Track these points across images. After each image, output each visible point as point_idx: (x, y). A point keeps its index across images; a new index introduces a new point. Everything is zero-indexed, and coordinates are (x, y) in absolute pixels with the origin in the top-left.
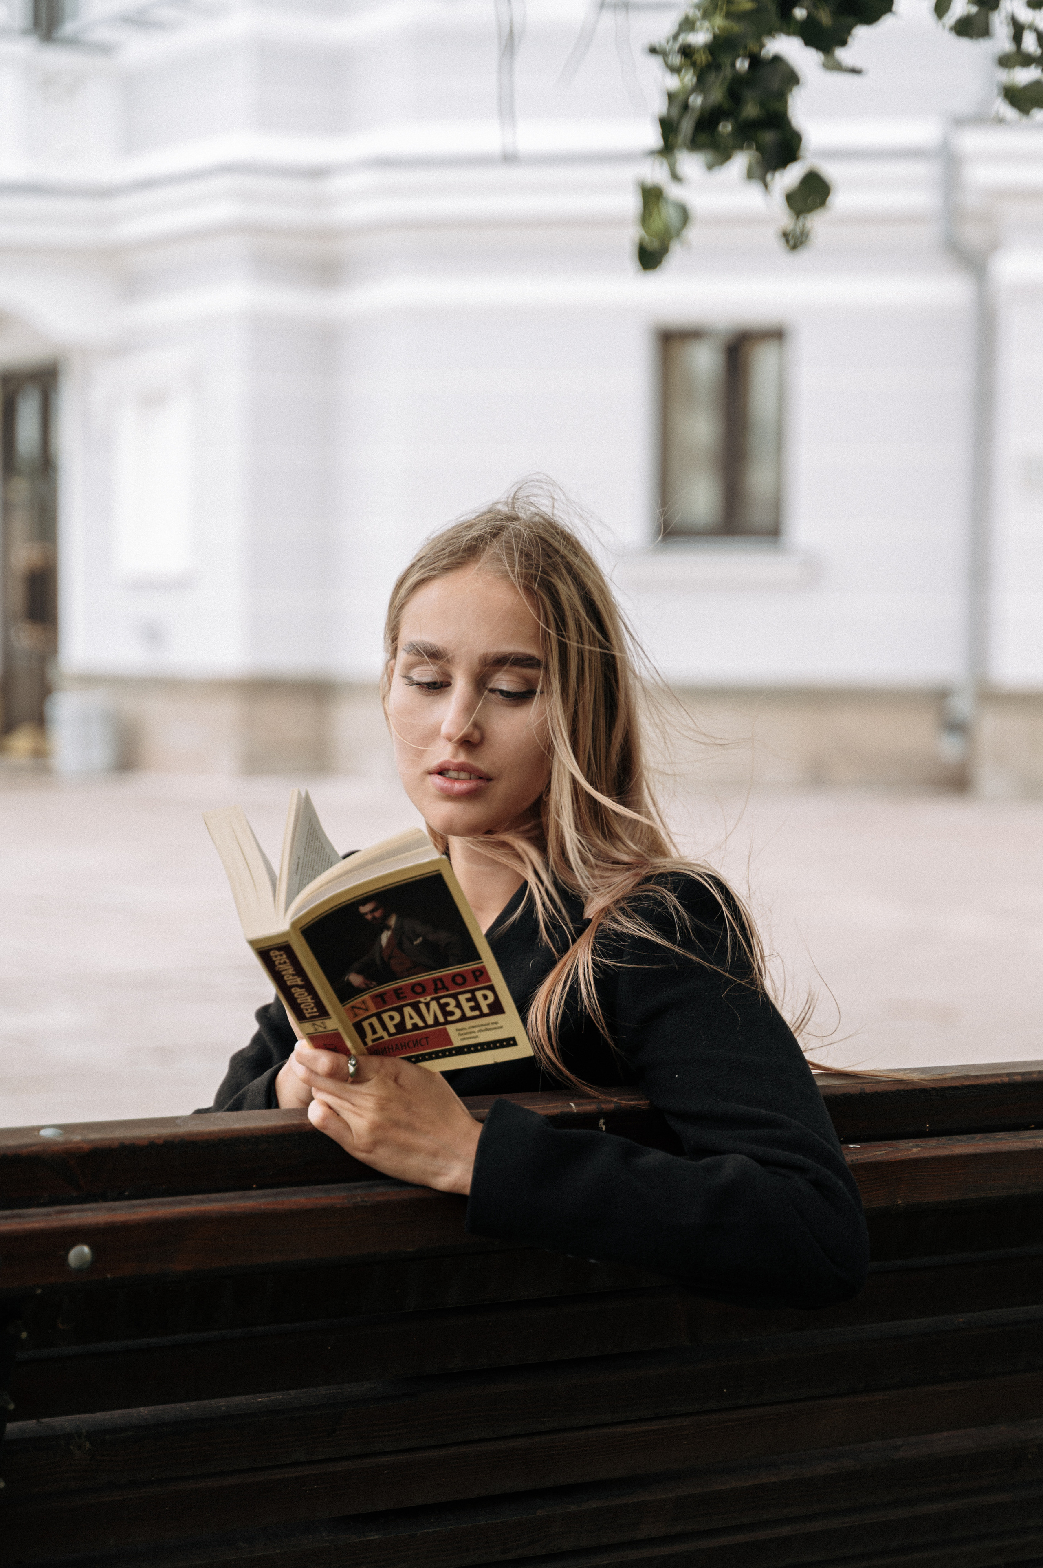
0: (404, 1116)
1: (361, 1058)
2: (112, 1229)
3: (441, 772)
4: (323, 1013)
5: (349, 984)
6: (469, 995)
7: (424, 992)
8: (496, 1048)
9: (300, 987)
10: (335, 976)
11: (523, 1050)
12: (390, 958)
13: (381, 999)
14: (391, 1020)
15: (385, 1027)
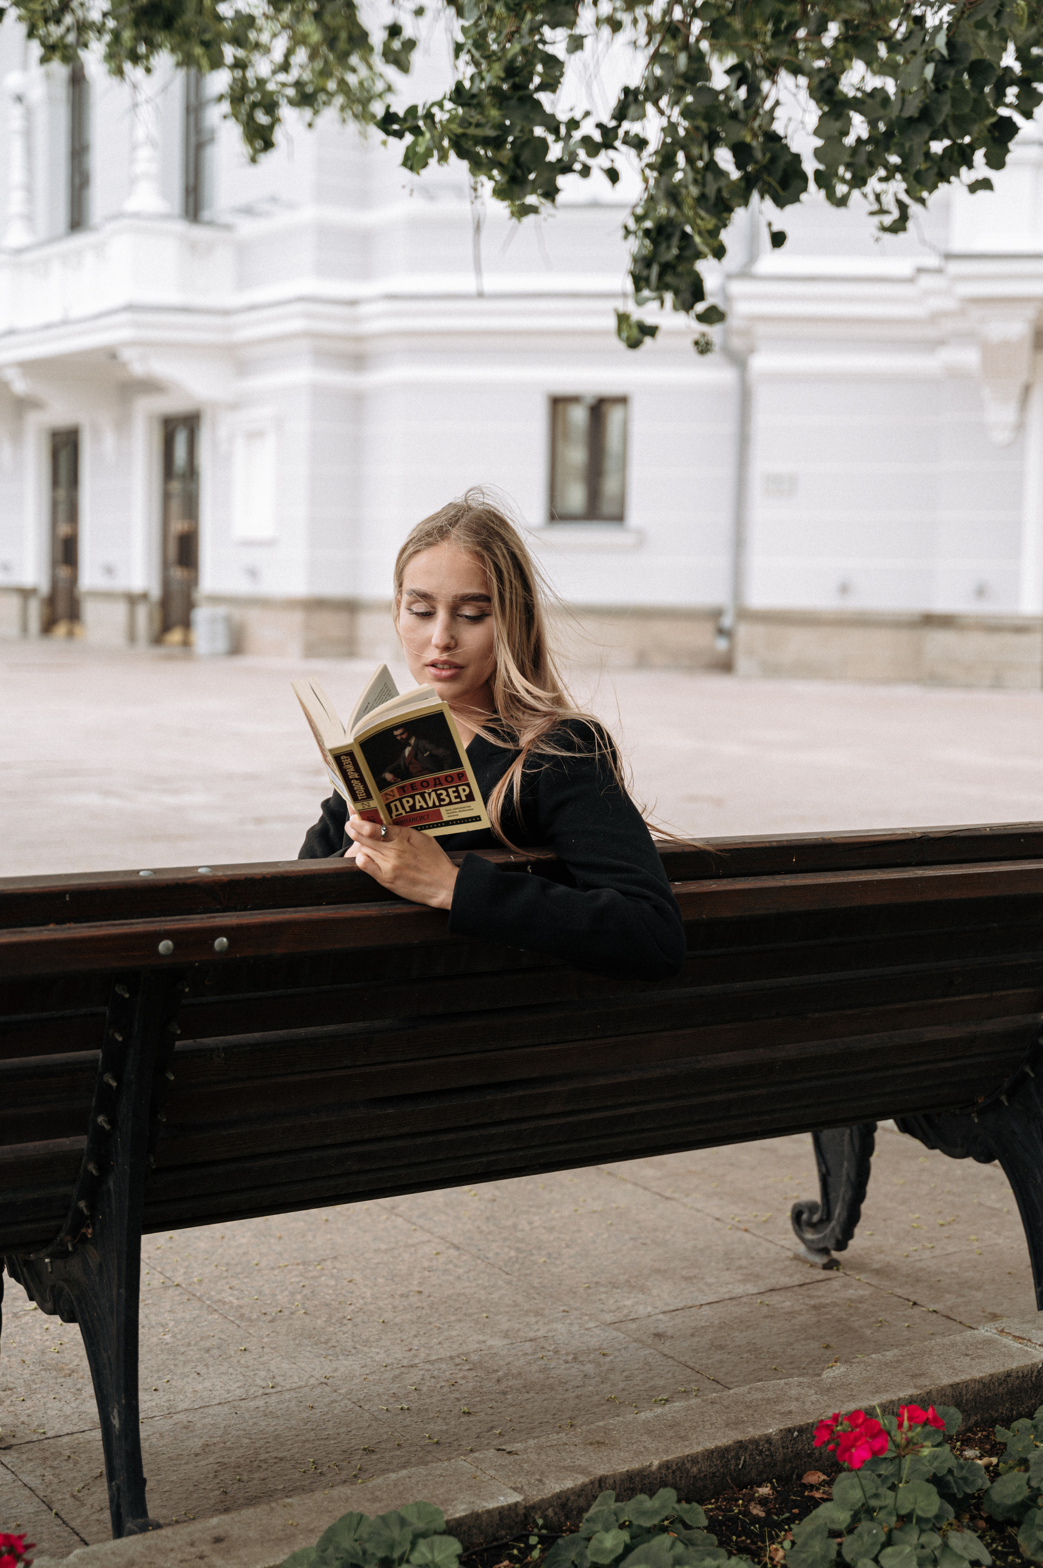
0: (413, 862)
1: (390, 827)
2: (240, 928)
3: (433, 665)
4: (369, 796)
5: (385, 779)
6: (454, 789)
7: (428, 787)
8: (468, 822)
9: (357, 779)
10: (377, 773)
11: (484, 824)
12: (410, 763)
13: (402, 789)
14: (408, 803)
15: (403, 808)
